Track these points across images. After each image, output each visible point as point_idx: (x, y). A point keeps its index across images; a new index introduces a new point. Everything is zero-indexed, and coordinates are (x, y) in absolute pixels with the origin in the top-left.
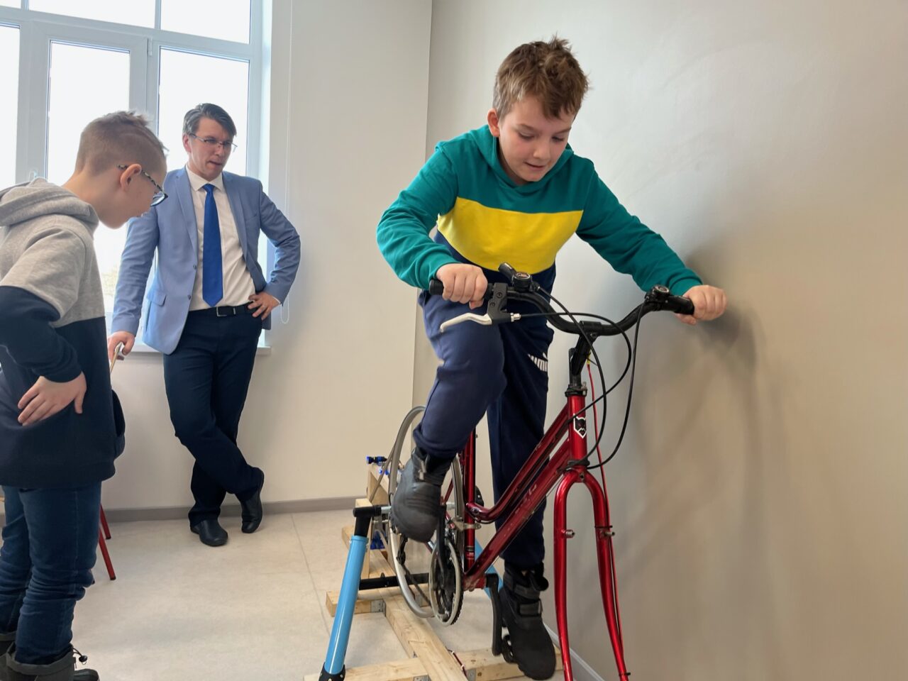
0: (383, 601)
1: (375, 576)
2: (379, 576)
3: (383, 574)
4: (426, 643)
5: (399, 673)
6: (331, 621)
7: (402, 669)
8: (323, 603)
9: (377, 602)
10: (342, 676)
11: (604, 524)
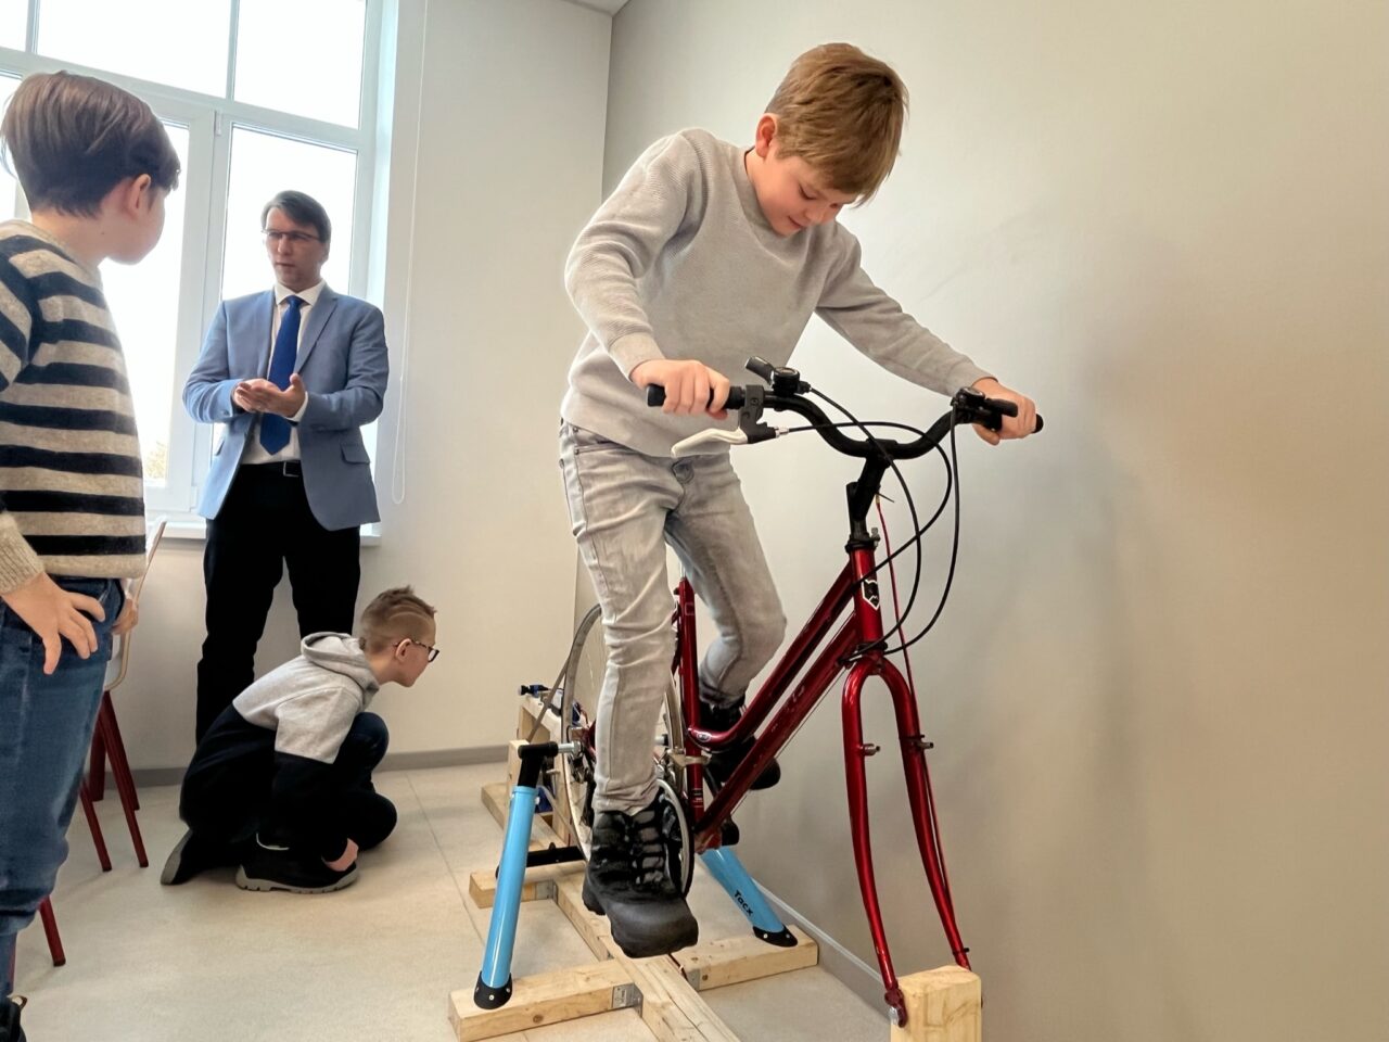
0: (554, 883)
1: (543, 846)
2: (547, 847)
3: (552, 845)
5: (592, 981)
6: (485, 920)
9: (547, 885)
10: (508, 990)
11: (913, 733)
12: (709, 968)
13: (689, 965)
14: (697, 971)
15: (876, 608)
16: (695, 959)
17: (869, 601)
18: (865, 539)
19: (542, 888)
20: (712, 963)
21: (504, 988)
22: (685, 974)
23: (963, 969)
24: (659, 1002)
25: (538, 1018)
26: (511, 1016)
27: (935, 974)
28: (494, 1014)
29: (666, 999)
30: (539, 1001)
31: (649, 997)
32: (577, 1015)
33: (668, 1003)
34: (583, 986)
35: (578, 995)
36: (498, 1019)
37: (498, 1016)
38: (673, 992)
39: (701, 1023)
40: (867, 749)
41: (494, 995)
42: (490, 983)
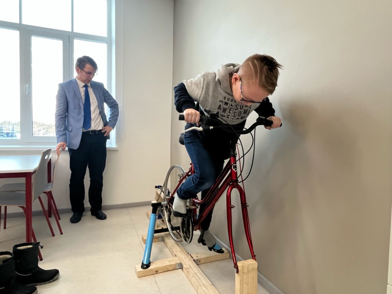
0: (163, 238)
1: (160, 228)
2: (161, 228)
3: (162, 228)
4: (180, 251)
5: (170, 262)
6: (144, 246)
7: (171, 261)
8: (141, 239)
9: (161, 238)
11: (244, 203)
12: (201, 259)
13: (195, 258)
14: (197, 260)
15: (236, 171)
16: (197, 257)
17: (234, 170)
18: (233, 154)
19: (160, 239)
20: (202, 257)
21: (148, 264)
22: (194, 260)
23: (254, 260)
24: (187, 267)
25: (157, 271)
26: (150, 271)
27: (247, 261)
28: (146, 270)
29: (189, 267)
30: (157, 267)
31: (185, 266)
32: (167, 271)
34: (168, 263)
35: (167, 266)
36: (147, 272)
38: (191, 265)
39: (197, 272)
40: (232, 206)
41: (145, 266)
42: (145, 263)
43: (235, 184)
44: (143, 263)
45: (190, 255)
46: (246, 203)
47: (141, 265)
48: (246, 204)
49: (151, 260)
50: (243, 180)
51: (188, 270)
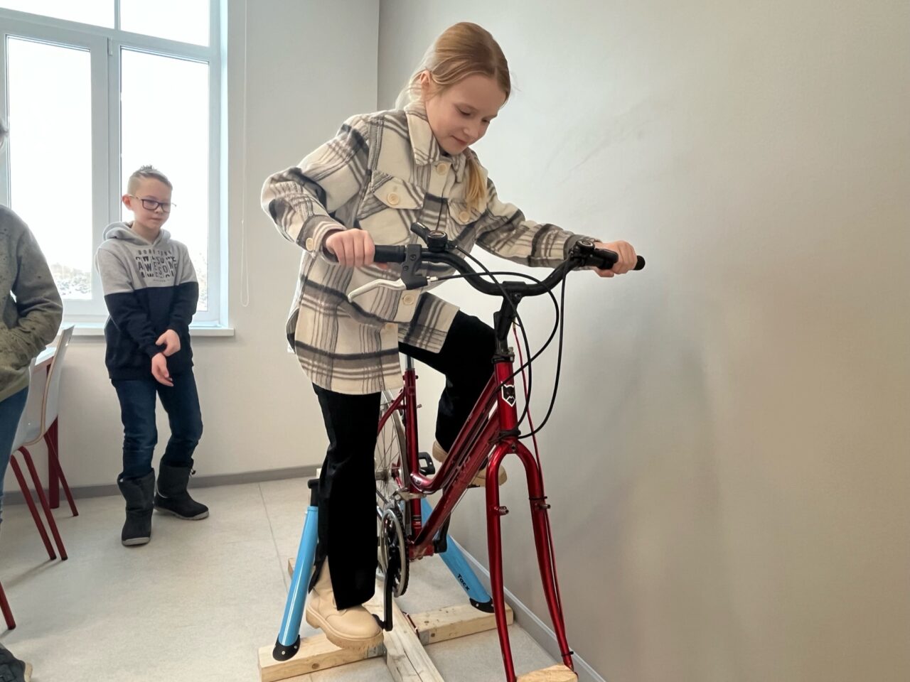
10: (295, 647)
11: (538, 497)
12: (436, 629)
13: (422, 627)
14: (427, 631)
15: (512, 405)
16: (427, 622)
17: (506, 401)
18: (504, 355)
20: (438, 625)
21: (293, 646)
22: (418, 634)
24: (397, 655)
25: (315, 666)
26: (296, 665)
27: (546, 672)
28: (285, 664)
29: (402, 653)
30: (316, 654)
31: (391, 653)
32: (343, 663)
33: (403, 656)
36: (288, 667)
37: (287, 666)
38: (407, 648)
39: (422, 671)
40: (501, 510)
41: (286, 651)
42: (283, 643)
43: (509, 442)
44: (278, 643)
45: (408, 616)
46: (545, 495)
47: (273, 646)
48: (543, 498)
49: (301, 633)
50: (535, 430)
51: (399, 664)
